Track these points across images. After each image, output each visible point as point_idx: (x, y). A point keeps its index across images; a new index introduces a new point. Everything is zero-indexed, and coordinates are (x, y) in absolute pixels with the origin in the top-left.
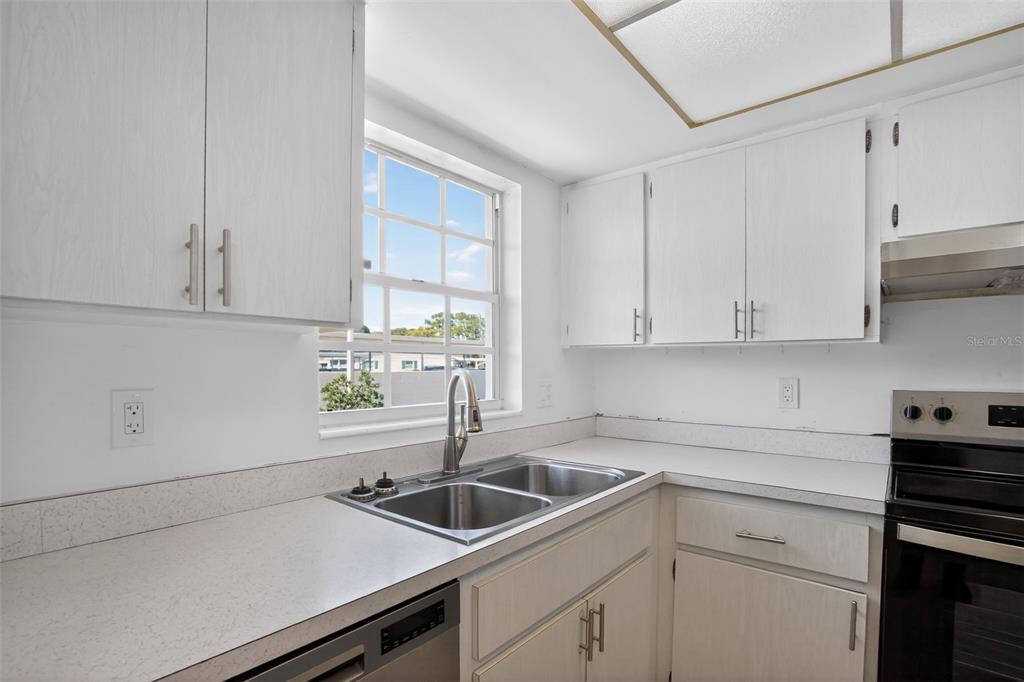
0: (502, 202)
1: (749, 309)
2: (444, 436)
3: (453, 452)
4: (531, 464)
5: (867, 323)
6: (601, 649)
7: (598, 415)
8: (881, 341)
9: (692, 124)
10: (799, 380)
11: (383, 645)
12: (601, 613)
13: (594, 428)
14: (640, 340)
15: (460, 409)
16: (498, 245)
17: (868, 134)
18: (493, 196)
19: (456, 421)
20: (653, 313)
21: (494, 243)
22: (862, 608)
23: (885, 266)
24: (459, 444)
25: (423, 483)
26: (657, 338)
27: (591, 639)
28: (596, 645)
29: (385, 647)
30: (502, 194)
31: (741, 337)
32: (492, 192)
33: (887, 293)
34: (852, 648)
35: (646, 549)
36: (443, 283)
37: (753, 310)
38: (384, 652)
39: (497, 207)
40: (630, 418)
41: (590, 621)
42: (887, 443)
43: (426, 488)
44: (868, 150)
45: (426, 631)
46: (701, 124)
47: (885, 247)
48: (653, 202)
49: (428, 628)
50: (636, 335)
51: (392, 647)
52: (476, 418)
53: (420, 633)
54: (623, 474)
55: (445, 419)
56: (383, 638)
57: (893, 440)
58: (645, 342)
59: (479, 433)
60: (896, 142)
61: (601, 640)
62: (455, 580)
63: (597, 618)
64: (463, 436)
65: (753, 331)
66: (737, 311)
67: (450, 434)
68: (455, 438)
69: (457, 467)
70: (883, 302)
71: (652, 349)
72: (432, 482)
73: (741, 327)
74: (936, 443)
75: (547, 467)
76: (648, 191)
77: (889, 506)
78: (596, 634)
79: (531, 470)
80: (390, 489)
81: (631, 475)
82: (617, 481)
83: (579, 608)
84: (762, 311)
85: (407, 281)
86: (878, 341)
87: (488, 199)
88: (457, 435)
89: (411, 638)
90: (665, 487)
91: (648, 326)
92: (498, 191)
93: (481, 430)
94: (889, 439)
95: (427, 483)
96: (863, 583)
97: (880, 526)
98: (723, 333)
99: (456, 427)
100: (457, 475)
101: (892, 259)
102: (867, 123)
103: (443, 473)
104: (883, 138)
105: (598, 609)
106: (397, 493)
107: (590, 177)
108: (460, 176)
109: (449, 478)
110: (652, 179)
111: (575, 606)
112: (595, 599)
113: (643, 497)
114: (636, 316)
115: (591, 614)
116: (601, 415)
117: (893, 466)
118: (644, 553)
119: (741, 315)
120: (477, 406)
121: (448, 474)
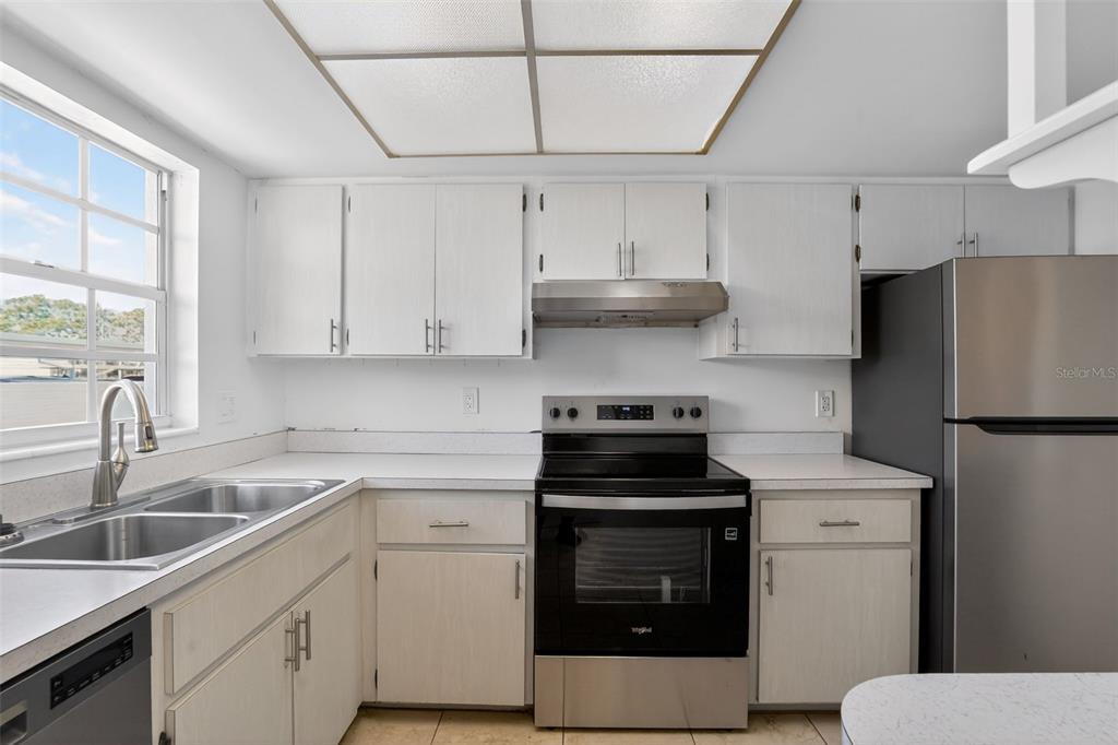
0: (171, 184)
1: (437, 326)
2: (95, 462)
3: (107, 482)
4: (215, 486)
5: (524, 344)
6: (308, 658)
7: (290, 429)
8: (535, 357)
9: (390, 155)
10: (478, 389)
11: (53, 698)
12: (307, 621)
13: (287, 443)
14: (336, 351)
15: (118, 427)
16: (165, 233)
17: (524, 197)
18: (159, 173)
19: (113, 443)
20: (350, 324)
21: (160, 231)
22: (523, 565)
23: (534, 300)
24: (117, 469)
25: (62, 522)
26: (353, 350)
27: (298, 649)
28: (303, 654)
29: (57, 698)
30: (171, 175)
31: (431, 351)
32: (160, 171)
33: (538, 321)
34: (517, 597)
35: (348, 555)
36: (82, 271)
37: (440, 328)
38: (53, 705)
39: (165, 188)
40: (326, 430)
41: (296, 631)
42: (540, 437)
43: (68, 528)
44: (524, 209)
45: (110, 670)
46: (398, 157)
47: (535, 285)
48: (350, 216)
49: (113, 667)
50: (333, 345)
51: (64, 697)
52: (148, 434)
53: (103, 673)
54: (323, 484)
55: (97, 442)
56: (53, 688)
57: (544, 435)
58: (342, 353)
59: (152, 454)
60: (542, 208)
61: (307, 649)
62: (144, 609)
63: (303, 626)
64: (122, 459)
65: (440, 346)
66: (427, 328)
67: (103, 459)
68: (110, 464)
69: (115, 498)
70: (535, 327)
71: (349, 360)
72: (76, 520)
73: (431, 342)
74: (569, 435)
75: (236, 487)
76: (346, 204)
77: (539, 484)
78: (303, 644)
79: (215, 493)
80: (10, 536)
81: (330, 484)
82: (317, 491)
83: (283, 621)
84: (448, 329)
85: (27, 264)
86: (530, 357)
87: (150, 176)
88: (113, 459)
89: (91, 682)
90: (364, 493)
91: (345, 337)
92: (167, 170)
93: (155, 449)
94: (541, 435)
95: (70, 521)
96: (523, 545)
97: (532, 500)
98: (416, 347)
99: (112, 449)
100: (114, 508)
101: (539, 296)
102: (524, 189)
103: (92, 508)
104: (534, 203)
105: (303, 617)
106: (21, 539)
107: (283, 177)
108: (109, 141)
109: (102, 513)
110: (349, 194)
111: (278, 620)
112: (299, 610)
113: (345, 504)
114: (333, 327)
115: (298, 623)
116: (293, 429)
117: (544, 455)
118: (346, 558)
119: (431, 332)
120: (150, 422)
121: (99, 508)
